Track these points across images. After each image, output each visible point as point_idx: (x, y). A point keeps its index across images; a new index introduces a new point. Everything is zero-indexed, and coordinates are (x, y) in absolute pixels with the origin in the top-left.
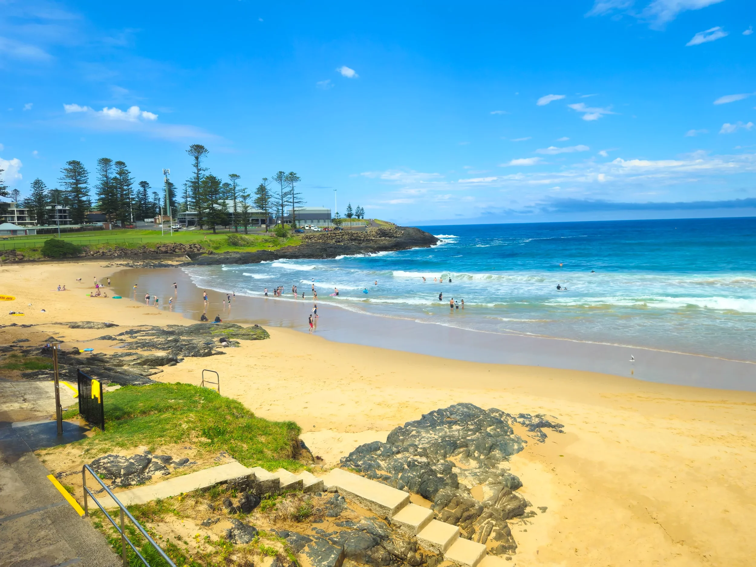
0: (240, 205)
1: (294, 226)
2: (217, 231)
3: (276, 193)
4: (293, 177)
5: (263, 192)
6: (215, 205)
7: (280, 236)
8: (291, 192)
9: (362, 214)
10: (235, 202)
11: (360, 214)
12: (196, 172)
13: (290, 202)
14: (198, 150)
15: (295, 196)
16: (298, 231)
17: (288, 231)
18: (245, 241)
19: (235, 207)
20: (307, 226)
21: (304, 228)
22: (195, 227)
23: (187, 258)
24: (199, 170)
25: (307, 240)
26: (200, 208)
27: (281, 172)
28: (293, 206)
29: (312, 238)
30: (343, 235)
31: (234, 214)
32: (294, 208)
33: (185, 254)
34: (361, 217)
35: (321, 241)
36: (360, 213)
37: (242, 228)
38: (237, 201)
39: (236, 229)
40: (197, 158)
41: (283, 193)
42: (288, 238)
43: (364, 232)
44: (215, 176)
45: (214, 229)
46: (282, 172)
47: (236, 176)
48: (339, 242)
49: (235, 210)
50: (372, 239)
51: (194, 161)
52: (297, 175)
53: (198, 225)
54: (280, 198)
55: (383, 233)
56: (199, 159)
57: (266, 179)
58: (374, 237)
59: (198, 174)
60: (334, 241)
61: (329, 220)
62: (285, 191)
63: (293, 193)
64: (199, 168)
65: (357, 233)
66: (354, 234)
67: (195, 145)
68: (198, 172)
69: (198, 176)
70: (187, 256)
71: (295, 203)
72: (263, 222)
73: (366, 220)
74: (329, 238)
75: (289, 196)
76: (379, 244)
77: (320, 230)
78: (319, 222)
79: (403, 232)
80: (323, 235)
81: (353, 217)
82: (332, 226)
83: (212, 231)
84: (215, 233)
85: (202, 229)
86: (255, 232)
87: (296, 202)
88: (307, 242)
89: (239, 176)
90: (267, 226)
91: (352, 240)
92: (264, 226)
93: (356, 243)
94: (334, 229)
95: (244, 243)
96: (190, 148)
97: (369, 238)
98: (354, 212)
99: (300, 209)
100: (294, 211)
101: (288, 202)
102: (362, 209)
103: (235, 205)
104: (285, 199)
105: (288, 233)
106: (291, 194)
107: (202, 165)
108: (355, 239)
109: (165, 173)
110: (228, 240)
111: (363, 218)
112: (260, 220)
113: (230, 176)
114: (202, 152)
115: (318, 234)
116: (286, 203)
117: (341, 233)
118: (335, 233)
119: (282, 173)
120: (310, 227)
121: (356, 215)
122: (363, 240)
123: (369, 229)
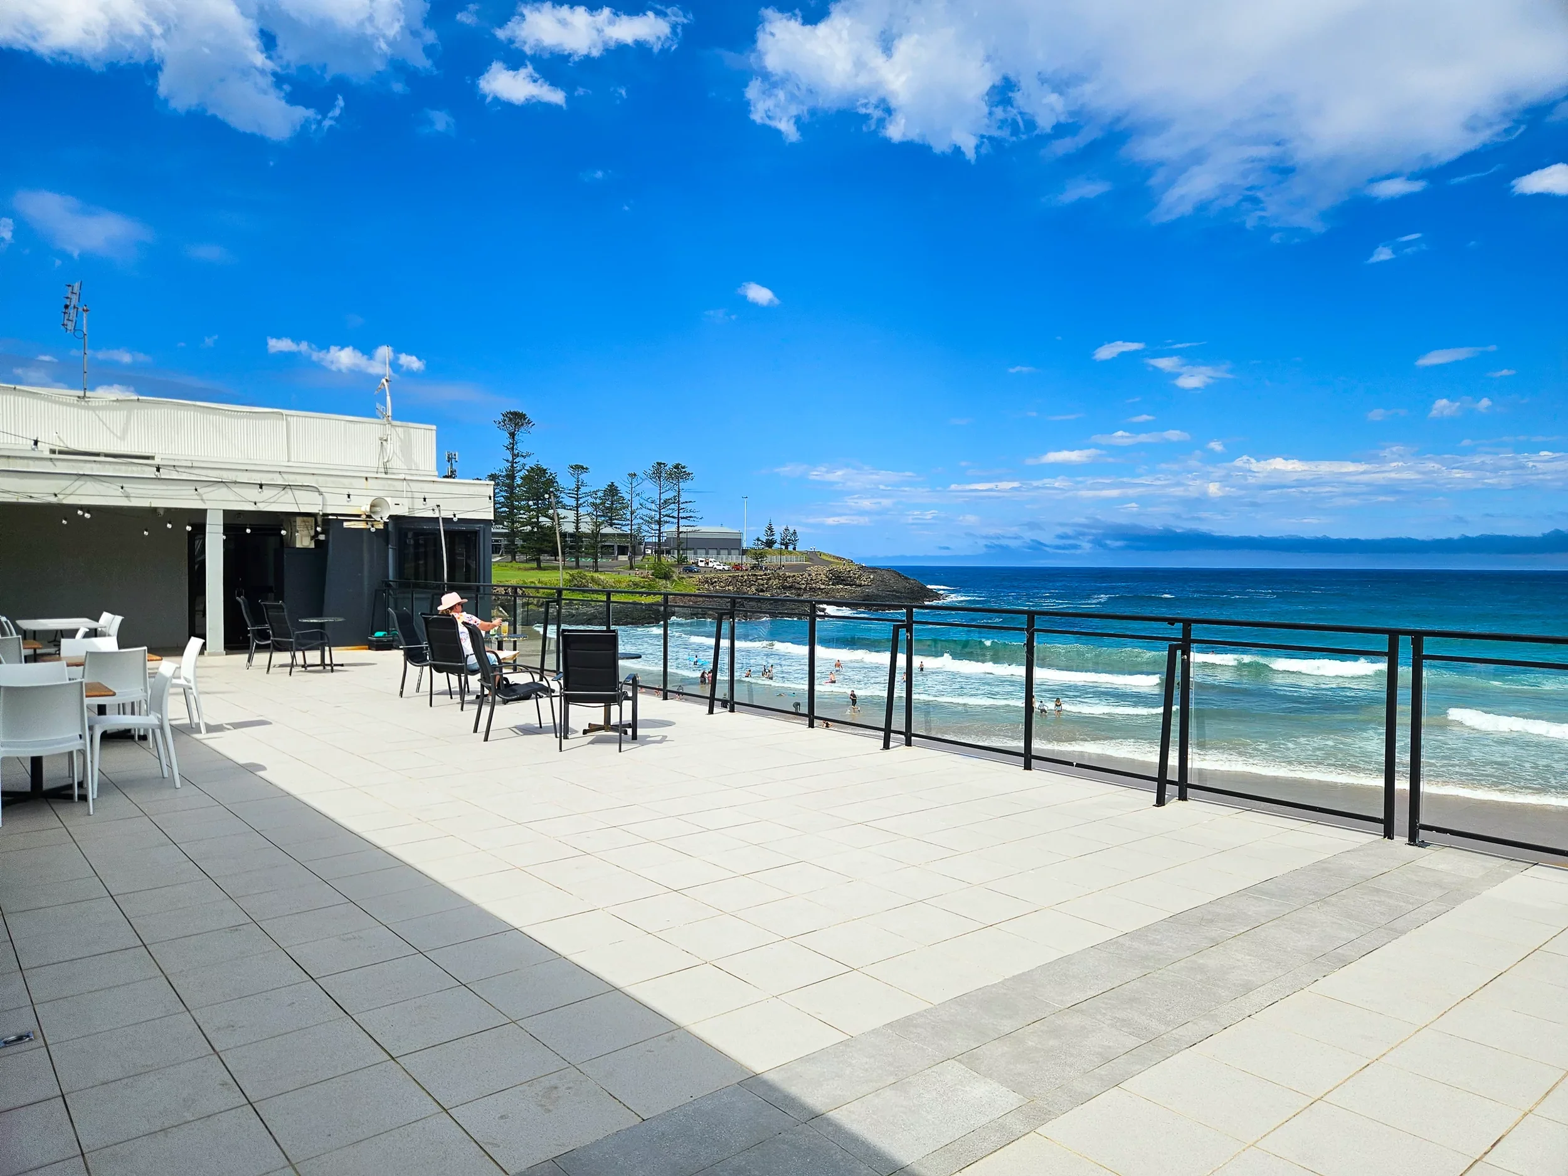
0: (588, 519)
1: (681, 561)
2: (542, 565)
3: (649, 500)
4: (679, 473)
5: (613, 496)
6: (541, 519)
7: (660, 578)
8: (676, 500)
9: (794, 542)
10: (577, 514)
11: (789, 542)
12: (510, 459)
13: (673, 517)
14: (516, 419)
15: (682, 506)
16: (689, 570)
17: (673, 569)
18: (599, 585)
19: (577, 522)
20: (701, 561)
21: (696, 564)
22: (501, 556)
23: (501, 611)
24: (515, 456)
25: (706, 585)
26: (513, 522)
27: (659, 464)
28: (678, 524)
29: (715, 582)
30: (770, 579)
31: (572, 535)
32: (678, 527)
33: (498, 605)
34: (791, 548)
35: (731, 588)
36: (789, 540)
37: (589, 561)
38: (582, 511)
39: (577, 562)
40: (512, 435)
41: (662, 501)
42: (674, 581)
43: (807, 575)
44: (545, 468)
45: (538, 561)
46: (661, 463)
47: (582, 468)
48: (762, 591)
49: (577, 528)
50: (819, 588)
51: (507, 441)
52: (687, 470)
53: (507, 553)
54: (657, 509)
55: (838, 578)
56: (516, 437)
57: (635, 475)
58: (824, 584)
59: (513, 463)
60: (753, 588)
61: (737, 551)
62: (664, 497)
63: (679, 501)
64: (516, 452)
65: (794, 576)
66: (789, 577)
67: (510, 413)
68: (513, 459)
69: (512, 466)
70: (501, 609)
71: (682, 518)
72: (622, 550)
73: (802, 553)
74: (744, 584)
75: (672, 506)
76: (834, 597)
77: (726, 568)
78: (718, 554)
79: (872, 577)
80: (734, 577)
81: (777, 546)
82: (748, 561)
83: (535, 565)
84: (539, 568)
85: (515, 560)
86: (611, 569)
87: (684, 518)
88: (708, 590)
89: (587, 469)
90: (630, 559)
91: (785, 588)
92: (624, 558)
93: (792, 594)
94: (753, 568)
95: (596, 587)
96: (502, 417)
97: (814, 585)
98: (777, 537)
99: (690, 529)
100: (679, 533)
101: (669, 517)
102: (795, 533)
103: (577, 520)
104: (664, 512)
105: (673, 572)
106: (674, 503)
107: (520, 448)
108: (791, 587)
109: (449, 459)
110: (570, 581)
111: (794, 549)
112: (616, 548)
113: (572, 467)
114: (522, 425)
115: (725, 576)
116: (666, 519)
117: (765, 575)
118: (755, 575)
119: (662, 466)
120: (708, 563)
121: (781, 544)
122: (805, 589)
123: (813, 570)
